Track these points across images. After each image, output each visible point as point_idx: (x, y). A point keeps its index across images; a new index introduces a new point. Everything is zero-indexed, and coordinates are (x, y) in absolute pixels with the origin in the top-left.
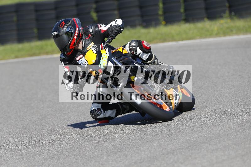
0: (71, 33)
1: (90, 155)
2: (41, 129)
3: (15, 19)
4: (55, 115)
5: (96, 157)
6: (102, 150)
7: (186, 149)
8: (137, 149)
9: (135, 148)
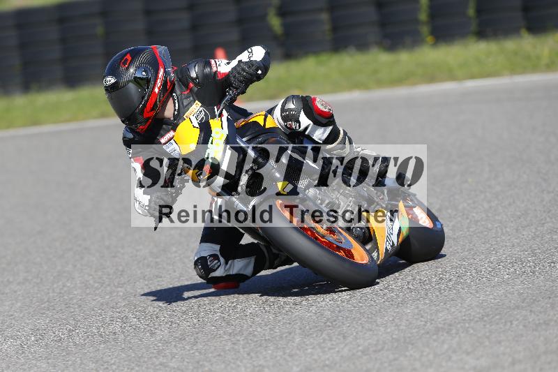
0: (148, 81)
1: (264, 335)
2: (157, 276)
3: (100, 30)
4: (188, 245)
5: (277, 339)
6: (290, 324)
7: (477, 321)
8: (370, 320)
9: (363, 319)
